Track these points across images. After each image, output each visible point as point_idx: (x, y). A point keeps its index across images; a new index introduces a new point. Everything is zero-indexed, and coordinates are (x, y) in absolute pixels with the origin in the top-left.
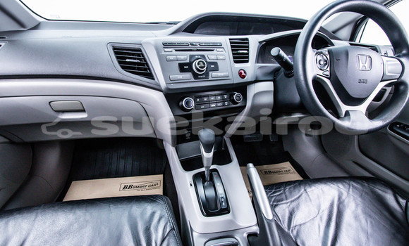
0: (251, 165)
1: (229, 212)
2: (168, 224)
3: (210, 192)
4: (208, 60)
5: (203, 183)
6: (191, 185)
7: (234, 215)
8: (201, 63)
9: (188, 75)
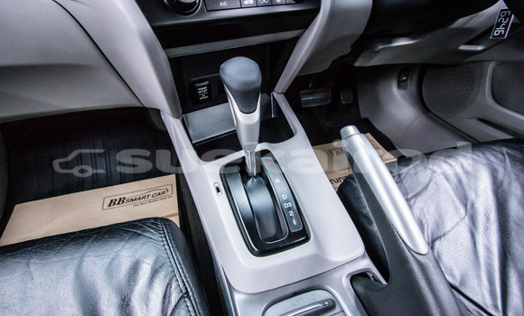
0: (351, 129)
1: (307, 239)
2: (174, 285)
3: (262, 200)
5: (244, 182)
6: (218, 190)
7: (318, 243)
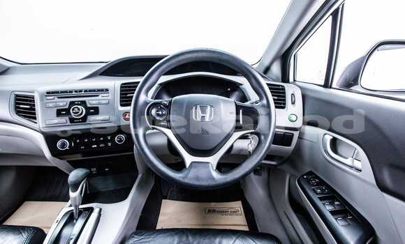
4: (89, 106)
8: (76, 109)
9: (64, 120)
